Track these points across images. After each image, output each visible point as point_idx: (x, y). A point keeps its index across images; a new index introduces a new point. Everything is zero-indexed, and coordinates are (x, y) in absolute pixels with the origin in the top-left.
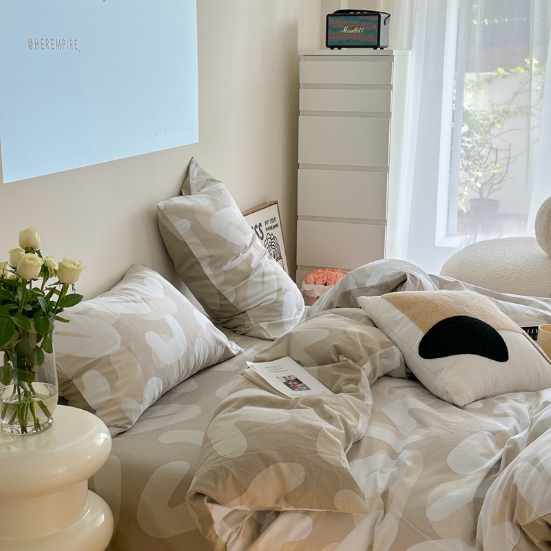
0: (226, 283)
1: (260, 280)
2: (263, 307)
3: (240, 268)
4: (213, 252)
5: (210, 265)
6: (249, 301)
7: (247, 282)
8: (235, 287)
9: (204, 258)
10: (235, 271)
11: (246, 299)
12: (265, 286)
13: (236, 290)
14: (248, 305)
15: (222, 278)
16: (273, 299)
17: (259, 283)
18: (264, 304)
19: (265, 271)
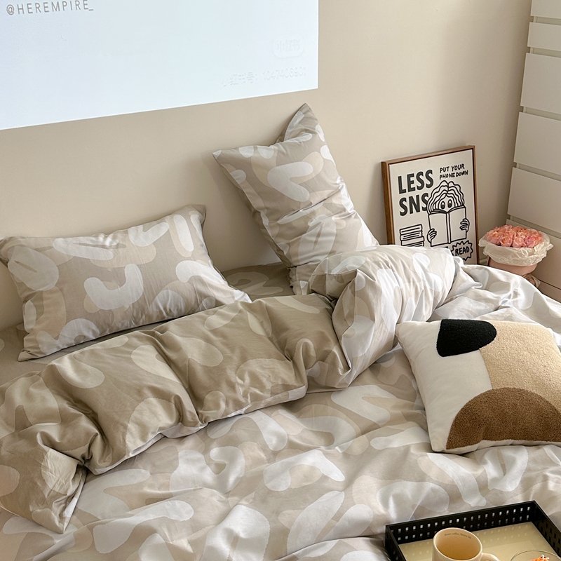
0: (280, 235)
1: (314, 239)
2: (309, 267)
3: (294, 224)
4: (268, 205)
5: (268, 215)
6: (300, 257)
7: (300, 238)
8: (287, 241)
9: (262, 209)
10: (289, 226)
11: (297, 255)
12: (317, 246)
13: (289, 244)
14: (298, 261)
15: (276, 231)
16: (319, 260)
17: (311, 242)
18: (310, 263)
19: (323, 231)
